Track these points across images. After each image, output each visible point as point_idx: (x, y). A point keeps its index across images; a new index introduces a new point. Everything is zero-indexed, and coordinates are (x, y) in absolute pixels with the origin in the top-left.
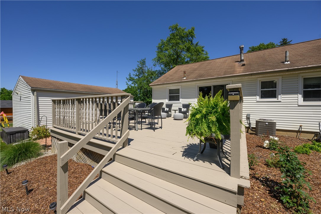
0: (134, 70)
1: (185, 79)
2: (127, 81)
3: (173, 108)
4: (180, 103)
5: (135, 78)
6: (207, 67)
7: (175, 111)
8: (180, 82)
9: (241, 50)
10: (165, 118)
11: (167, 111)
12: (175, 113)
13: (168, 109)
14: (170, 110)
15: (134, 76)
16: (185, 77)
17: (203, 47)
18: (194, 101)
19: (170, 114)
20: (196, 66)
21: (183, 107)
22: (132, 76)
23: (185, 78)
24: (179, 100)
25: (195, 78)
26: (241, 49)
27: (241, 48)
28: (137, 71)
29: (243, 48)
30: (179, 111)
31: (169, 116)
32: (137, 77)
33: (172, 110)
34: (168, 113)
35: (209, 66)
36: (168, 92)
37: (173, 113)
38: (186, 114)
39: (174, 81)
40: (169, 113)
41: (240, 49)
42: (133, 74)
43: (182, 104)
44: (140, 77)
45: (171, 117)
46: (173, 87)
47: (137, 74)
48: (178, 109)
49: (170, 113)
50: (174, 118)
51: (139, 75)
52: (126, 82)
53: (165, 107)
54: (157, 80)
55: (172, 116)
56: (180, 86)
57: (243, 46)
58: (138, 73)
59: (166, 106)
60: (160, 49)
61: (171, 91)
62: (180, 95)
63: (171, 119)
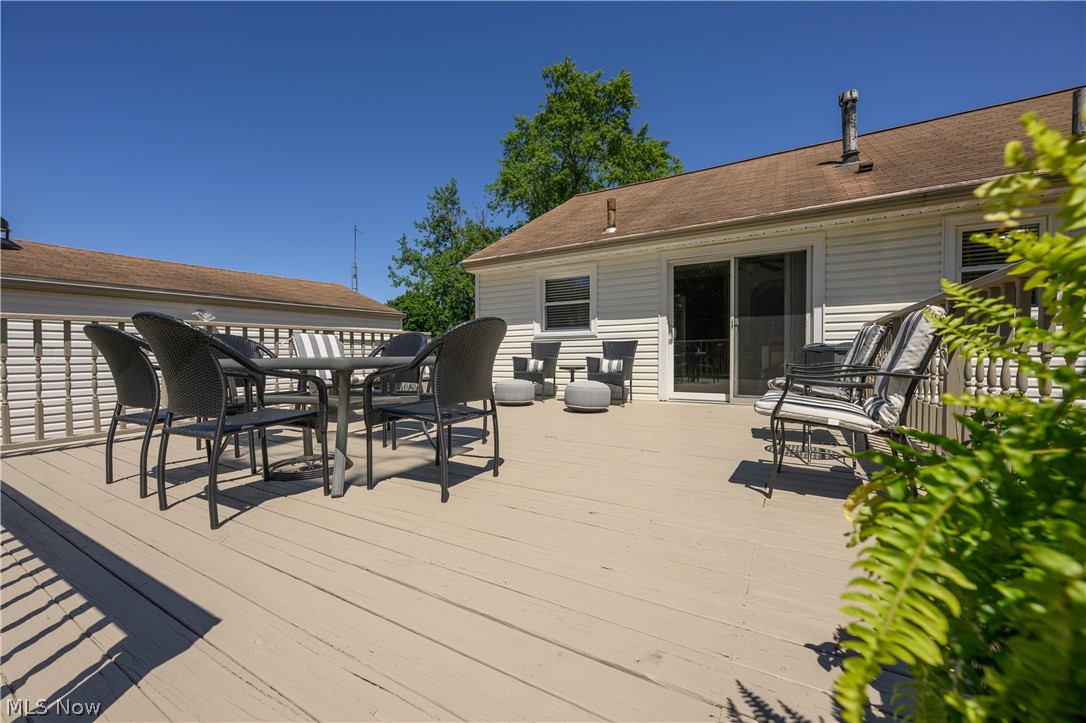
0: (417, 226)
1: (612, 235)
2: (394, 266)
3: (563, 359)
4: (594, 337)
5: (424, 254)
6: (702, 189)
7: (572, 373)
8: (590, 247)
9: (845, 112)
10: (530, 404)
11: (536, 371)
12: (572, 380)
13: (541, 363)
14: (549, 370)
15: (420, 247)
16: (614, 226)
17: (664, 144)
18: (655, 326)
19: (549, 383)
20: (654, 192)
21: (604, 352)
22: (411, 245)
23: (613, 230)
24: (586, 325)
25: (659, 227)
26: (847, 107)
27: (847, 103)
28: (428, 228)
29: (854, 101)
30: (590, 371)
31: (545, 393)
32: (431, 251)
33: (557, 368)
34: (542, 382)
35: (709, 185)
36: (540, 293)
37: (562, 379)
38: (622, 385)
39: (568, 243)
40: (546, 380)
41: (840, 110)
42: (416, 241)
43: (600, 343)
44: (442, 249)
45: (552, 396)
46: (562, 269)
47: (432, 240)
48: (585, 362)
49: (551, 380)
50: (565, 400)
51: (437, 241)
52: (390, 268)
53: (530, 356)
54: (494, 245)
55: (558, 393)
56: (594, 265)
57: (855, 94)
58: (433, 238)
59: (533, 353)
60: (516, 149)
61: (553, 288)
62: (593, 302)
63: (555, 405)
